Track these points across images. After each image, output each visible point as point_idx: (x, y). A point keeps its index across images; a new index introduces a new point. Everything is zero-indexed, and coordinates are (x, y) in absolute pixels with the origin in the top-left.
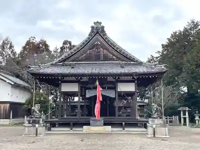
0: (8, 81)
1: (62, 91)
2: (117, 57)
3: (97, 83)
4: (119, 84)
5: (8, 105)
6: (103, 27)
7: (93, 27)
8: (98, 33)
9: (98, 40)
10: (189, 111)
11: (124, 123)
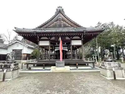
0: (26, 46)
1: (40, 45)
2: (71, 25)
3: (60, 39)
4: (72, 41)
5: (26, 55)
6: (63, 9)
7: (57, 9)
8: (60, 12)
9: (60, 16)
10: (96, 56)
11: (77, 64)
